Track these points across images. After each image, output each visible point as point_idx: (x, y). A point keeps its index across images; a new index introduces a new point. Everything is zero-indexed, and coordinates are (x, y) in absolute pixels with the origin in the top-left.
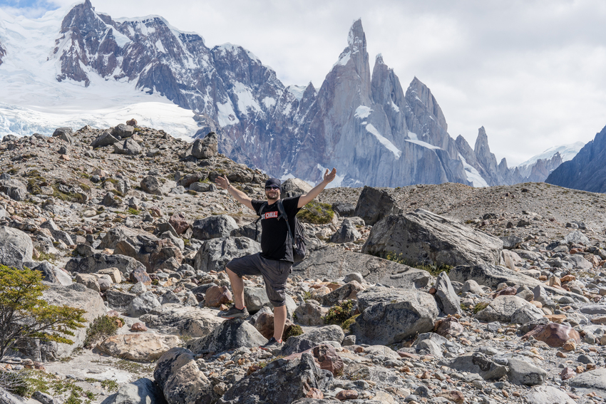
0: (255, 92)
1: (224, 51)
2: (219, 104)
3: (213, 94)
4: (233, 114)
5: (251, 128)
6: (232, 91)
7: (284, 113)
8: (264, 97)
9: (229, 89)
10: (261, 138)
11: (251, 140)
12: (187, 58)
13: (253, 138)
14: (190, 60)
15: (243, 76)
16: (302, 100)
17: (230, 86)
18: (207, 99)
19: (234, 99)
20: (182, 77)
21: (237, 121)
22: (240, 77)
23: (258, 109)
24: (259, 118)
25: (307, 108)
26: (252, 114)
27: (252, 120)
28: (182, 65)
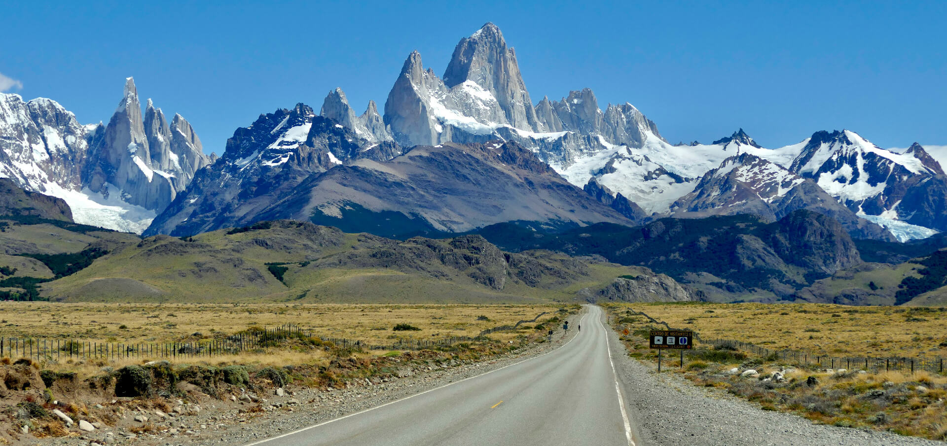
0: (60, 132)
1: (37, 104)
2: (33, 145)
3: (29, 140)
4: (45, 151)
5: (58, 161)
6: (43, 134)
7: (81, 147)
8: (67, 135)
9: (41, 132)
10: (65, 167)
11: (57, 168)
12: (9, 116)
13: (59, 167)
14: (12, 116)
15: (51, 121)
16: (95, 136)
17: (42, 130)
18: (25, 143)
19: (44, 140)
20: (6, 131)
21: (47, 156)
22: (48, 122)
23: (62, 146)
24: (63, 152)
25: (99, 141)
26: (58, 150)
27: (59, 155)
28: (5, 121)
